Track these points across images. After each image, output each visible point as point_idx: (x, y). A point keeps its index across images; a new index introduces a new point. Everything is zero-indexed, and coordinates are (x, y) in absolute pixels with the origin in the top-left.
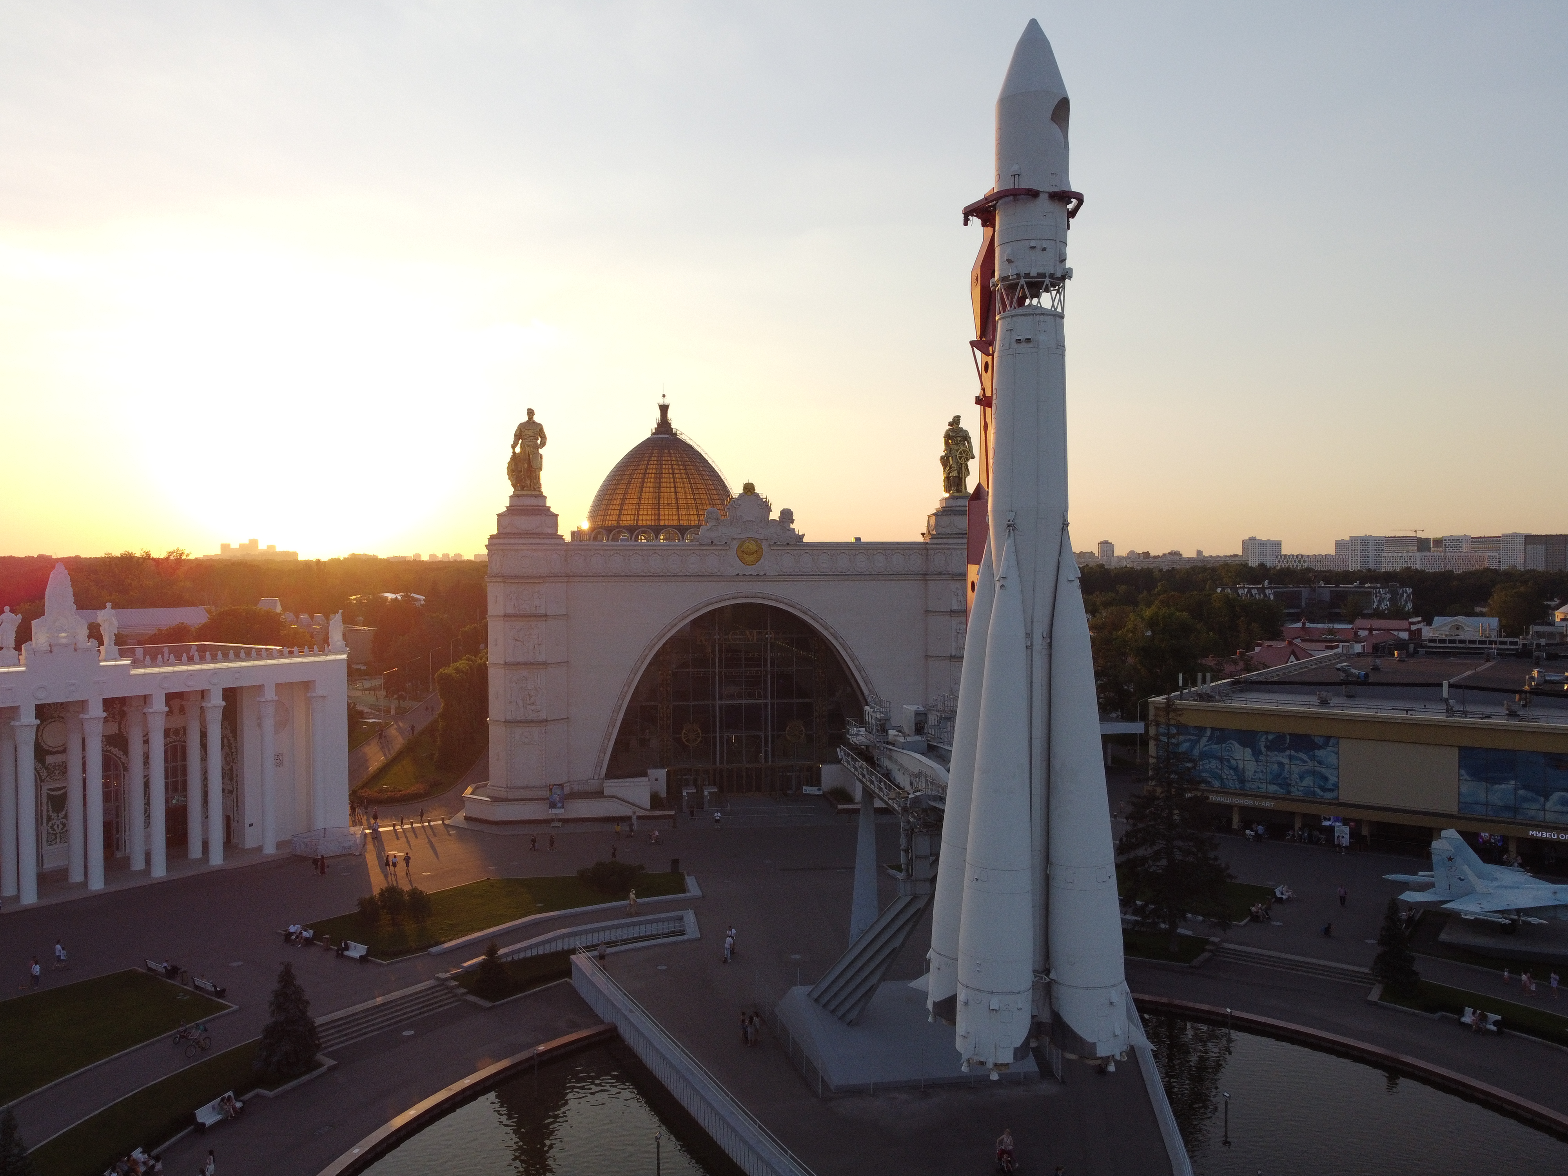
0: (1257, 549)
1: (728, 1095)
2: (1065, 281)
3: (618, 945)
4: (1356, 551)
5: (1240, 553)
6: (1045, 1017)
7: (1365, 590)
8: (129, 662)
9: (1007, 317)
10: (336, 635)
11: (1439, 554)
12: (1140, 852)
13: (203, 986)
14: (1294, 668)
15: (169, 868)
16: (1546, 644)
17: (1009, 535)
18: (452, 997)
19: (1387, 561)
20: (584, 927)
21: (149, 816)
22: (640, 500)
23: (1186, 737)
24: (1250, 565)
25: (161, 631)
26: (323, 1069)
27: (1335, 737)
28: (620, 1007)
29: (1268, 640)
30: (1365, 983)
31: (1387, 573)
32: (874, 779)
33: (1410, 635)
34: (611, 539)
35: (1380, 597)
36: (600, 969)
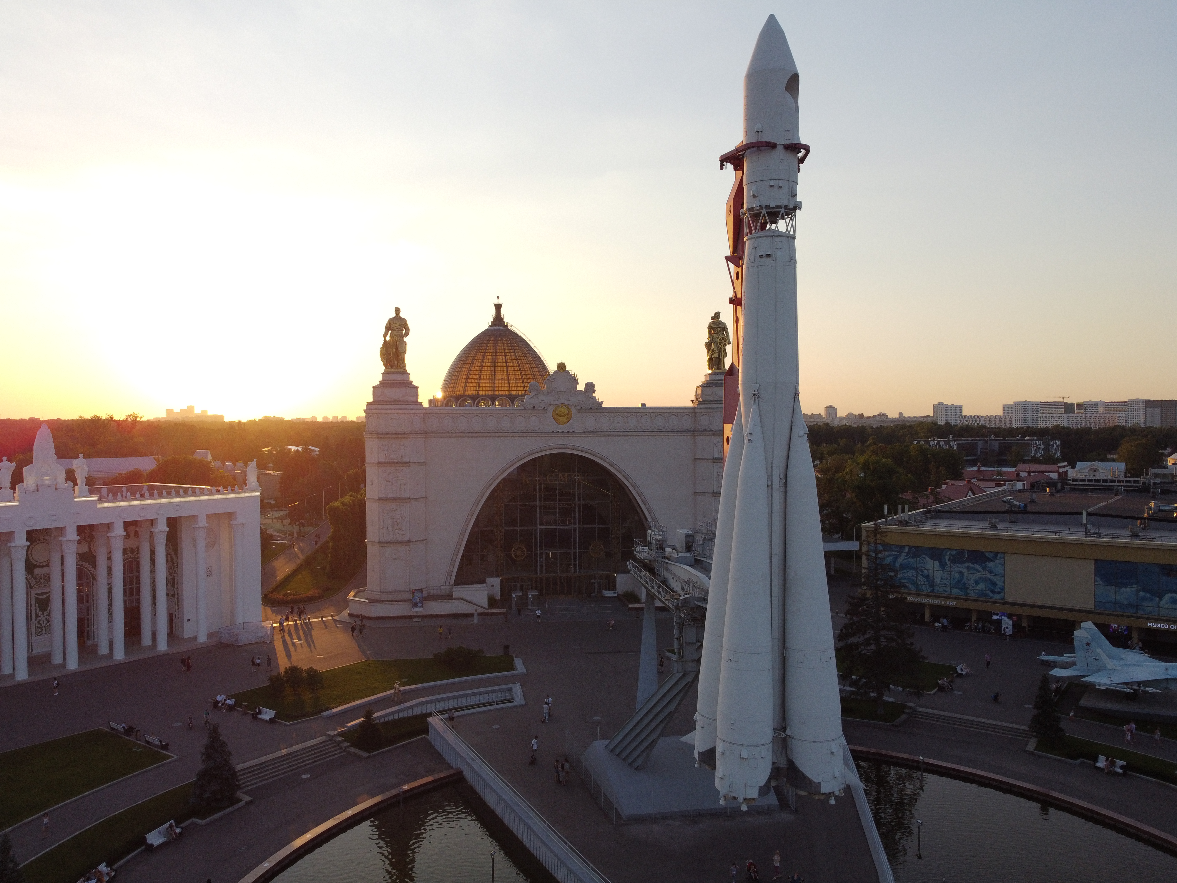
0: (944, 412)
1: (545, 822)
2: (796, 211)
3: (463, 710)
4: (1018, 413)
5: (932, 415)
6: (782, 763)
7: (1025, 442)
8: (96, 498)
9: (753, 238)
10: (252, 479)
11: (1081, 414)
12: (855, 639)
13: (152, 742)
14: (972, 501)
15: (127, 653)
16: (1161, 482)
17: (755, 402)
18: (339, 749)
19: (1042, 420)
20: (439, 697)
21: (111, 614)
22: (480, 376)
23: (890, 553)
24: (939, 423)
25: (121, 474)
26: (241, 804)
27: (1002, 553)
28: (464, 757)
29: (952, 479)
30: (1023, 737)
31: (1041, 429)
32: (654, 585)
33: (1059, 476)
34: (458, 405)
35: (1037, 447)
36: (450, 728)
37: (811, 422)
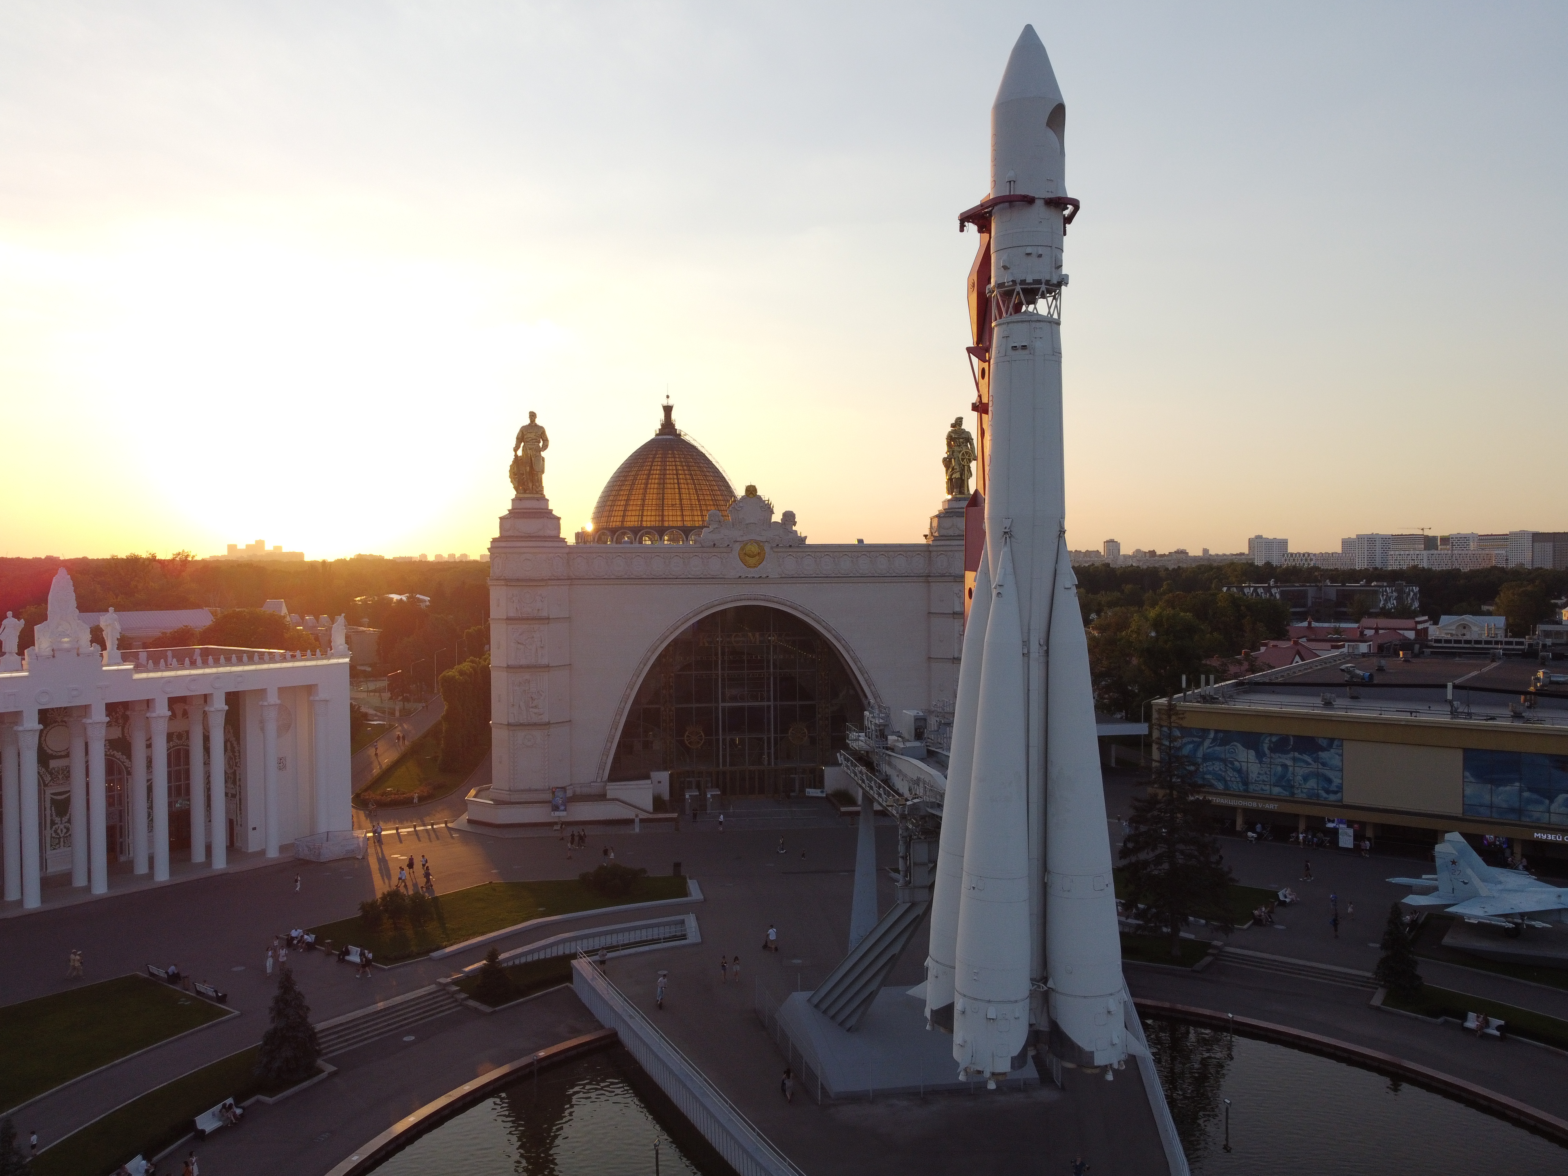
0: (1263, 548)
1: (727, 1102)
2: (1061, 288)
3: (619, 950)
4: (1363, 549)
5: (1247, 552)
6: (1043, 1026)
7: (1371, 588)
8: (132, 667)
9: (1003, 324)
10: (339, 639)
11: (1446, 552)
12: (1143, 856)
13: (205, 992)
14: (1299, 669)
15: (172, 873)
16: (1553, 644)
17: (1006, 542)
18: (453, 1002)
19: (1394, 559)
20: (587, 931)
21: (152, 820)
22: (644, 502)
23: (1190, 739)
24: (1256, 564)
25: (166, 633)
26: (323, 1075)
27: (1339, 739)
28: (620, 1013)
29: (1273, 639)
30: (1368, 987)
31: (1393, 571)
32: (873, 784)
33: (1416, 634)
34: (615, 539)
35: (1387, 596)
36: (601, 974)
37: (1086, 562)
